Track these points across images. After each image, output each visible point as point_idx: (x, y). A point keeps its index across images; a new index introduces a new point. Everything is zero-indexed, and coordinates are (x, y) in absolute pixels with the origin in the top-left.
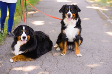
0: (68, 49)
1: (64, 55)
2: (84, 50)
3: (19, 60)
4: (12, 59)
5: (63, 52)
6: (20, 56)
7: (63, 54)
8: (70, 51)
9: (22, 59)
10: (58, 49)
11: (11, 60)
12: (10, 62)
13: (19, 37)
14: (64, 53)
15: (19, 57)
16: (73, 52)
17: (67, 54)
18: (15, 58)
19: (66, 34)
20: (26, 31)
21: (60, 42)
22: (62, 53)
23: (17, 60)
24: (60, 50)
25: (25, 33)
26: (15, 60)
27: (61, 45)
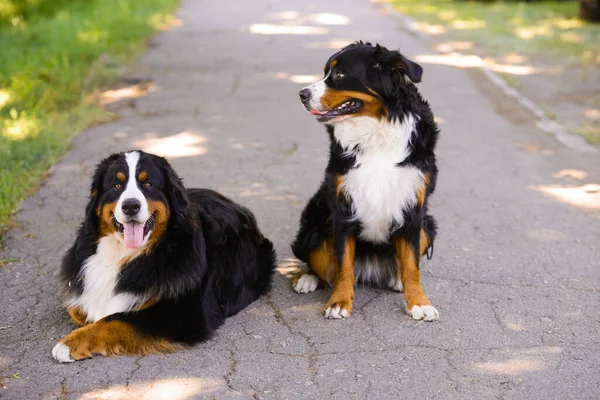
0: (360, 283)
1: (345, 312)
2: (445, 284)
3: (104, 353)
4: (67, 343)
5: (335, 298)
6: (111, 331)
7: (336, 312)
8: (372, 294)
9: (122, 342)
10: (306, 284)
11: (61, 352)
12: (56, 362)
14: (343, 304)
15: (103, 334)
16: (387, 299)
17: (358, 309)
18: (80, 337)
20: (143, 175)
22: (334, 306)
23: (90, 349)
24: (313, 287)
26: (83, 347)
27: (323, 258)
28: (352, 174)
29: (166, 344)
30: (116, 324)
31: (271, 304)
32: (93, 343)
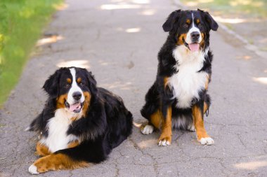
0: (174, 128)
1: (168, 143)
2: (214, 126)
3: (54, 169)
4: (36, 165)
5: (163, 136)
6: (57, 159)
7: (164, 143)
8: (180, 133)
9: (63, 164)
10: (148, 130)
11: (33, 169)
12: (30, 174)
13: (62, 97)
14: (167, 139)
15: (54, 160)
16: (187, 135)
17: (174, 141)
18: (42, 162)
19: (175, 88)
21: (154, 112)
22: (163, 140)
23: (47, 168)
24: (151, 131)
25: (79, 84)
26: (44, 167)
28: (174, 76)
29: (84, 164)
30: (60, 155)
31: (132, 140)
32: (49, 165)
